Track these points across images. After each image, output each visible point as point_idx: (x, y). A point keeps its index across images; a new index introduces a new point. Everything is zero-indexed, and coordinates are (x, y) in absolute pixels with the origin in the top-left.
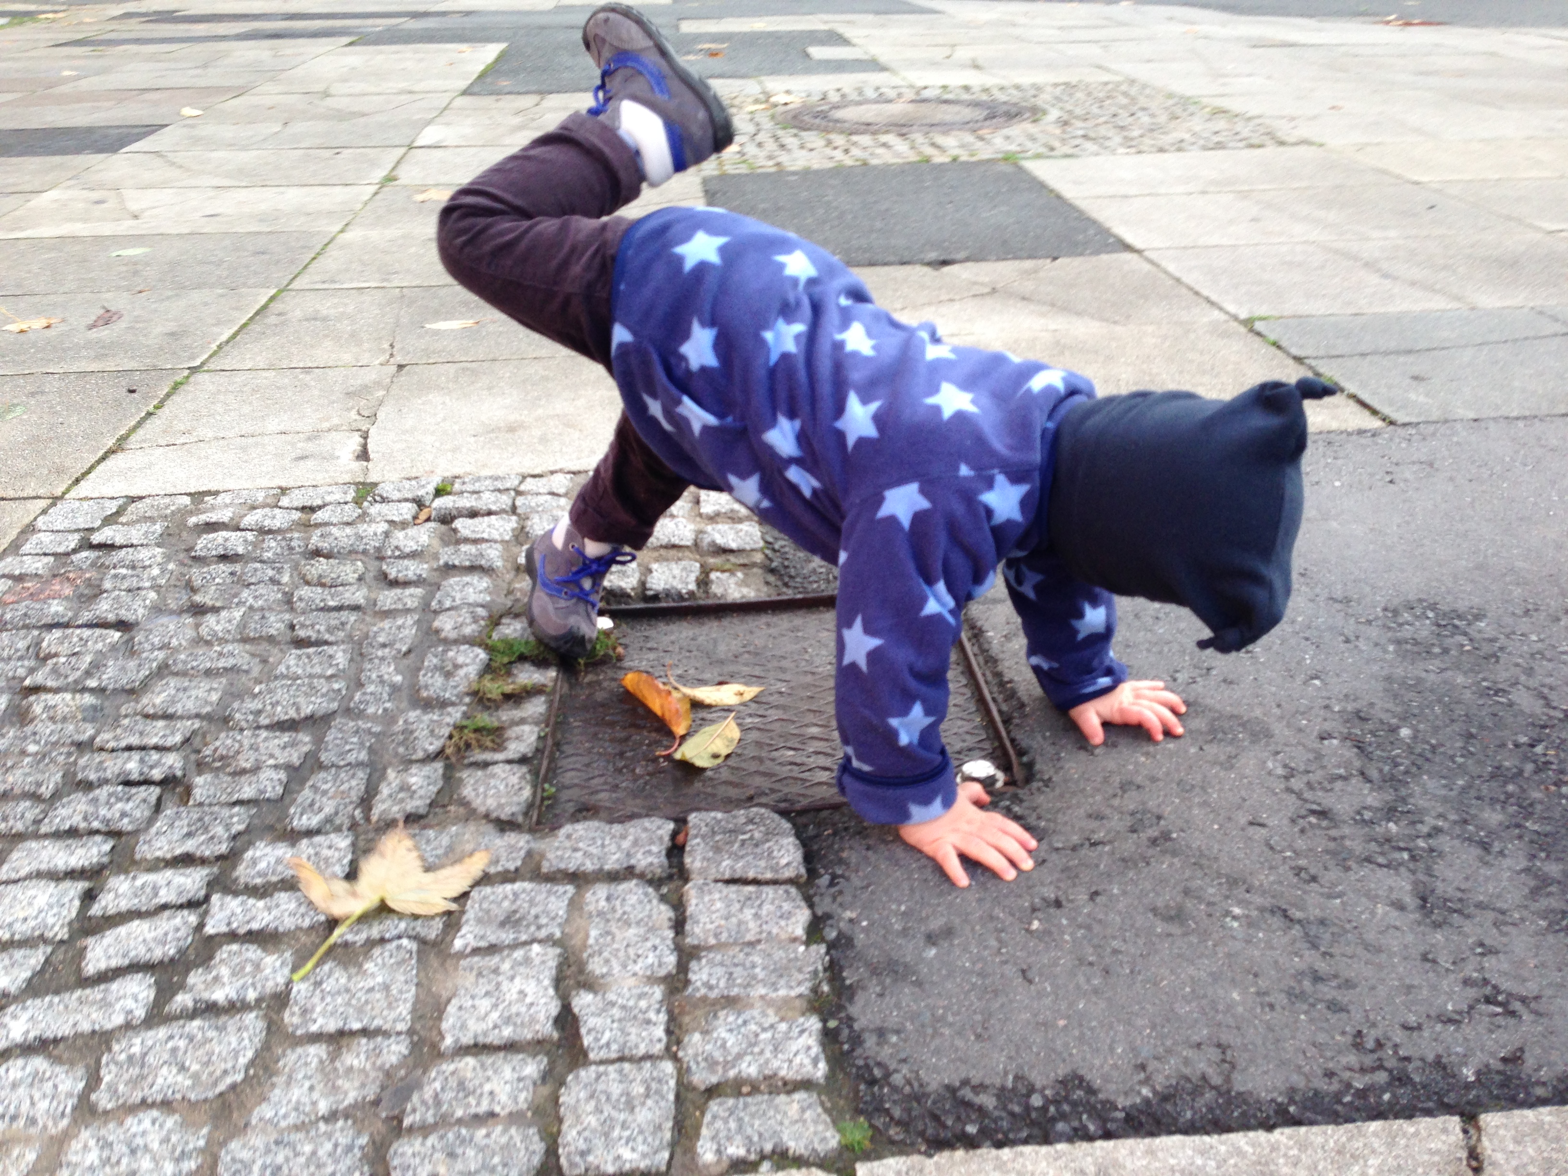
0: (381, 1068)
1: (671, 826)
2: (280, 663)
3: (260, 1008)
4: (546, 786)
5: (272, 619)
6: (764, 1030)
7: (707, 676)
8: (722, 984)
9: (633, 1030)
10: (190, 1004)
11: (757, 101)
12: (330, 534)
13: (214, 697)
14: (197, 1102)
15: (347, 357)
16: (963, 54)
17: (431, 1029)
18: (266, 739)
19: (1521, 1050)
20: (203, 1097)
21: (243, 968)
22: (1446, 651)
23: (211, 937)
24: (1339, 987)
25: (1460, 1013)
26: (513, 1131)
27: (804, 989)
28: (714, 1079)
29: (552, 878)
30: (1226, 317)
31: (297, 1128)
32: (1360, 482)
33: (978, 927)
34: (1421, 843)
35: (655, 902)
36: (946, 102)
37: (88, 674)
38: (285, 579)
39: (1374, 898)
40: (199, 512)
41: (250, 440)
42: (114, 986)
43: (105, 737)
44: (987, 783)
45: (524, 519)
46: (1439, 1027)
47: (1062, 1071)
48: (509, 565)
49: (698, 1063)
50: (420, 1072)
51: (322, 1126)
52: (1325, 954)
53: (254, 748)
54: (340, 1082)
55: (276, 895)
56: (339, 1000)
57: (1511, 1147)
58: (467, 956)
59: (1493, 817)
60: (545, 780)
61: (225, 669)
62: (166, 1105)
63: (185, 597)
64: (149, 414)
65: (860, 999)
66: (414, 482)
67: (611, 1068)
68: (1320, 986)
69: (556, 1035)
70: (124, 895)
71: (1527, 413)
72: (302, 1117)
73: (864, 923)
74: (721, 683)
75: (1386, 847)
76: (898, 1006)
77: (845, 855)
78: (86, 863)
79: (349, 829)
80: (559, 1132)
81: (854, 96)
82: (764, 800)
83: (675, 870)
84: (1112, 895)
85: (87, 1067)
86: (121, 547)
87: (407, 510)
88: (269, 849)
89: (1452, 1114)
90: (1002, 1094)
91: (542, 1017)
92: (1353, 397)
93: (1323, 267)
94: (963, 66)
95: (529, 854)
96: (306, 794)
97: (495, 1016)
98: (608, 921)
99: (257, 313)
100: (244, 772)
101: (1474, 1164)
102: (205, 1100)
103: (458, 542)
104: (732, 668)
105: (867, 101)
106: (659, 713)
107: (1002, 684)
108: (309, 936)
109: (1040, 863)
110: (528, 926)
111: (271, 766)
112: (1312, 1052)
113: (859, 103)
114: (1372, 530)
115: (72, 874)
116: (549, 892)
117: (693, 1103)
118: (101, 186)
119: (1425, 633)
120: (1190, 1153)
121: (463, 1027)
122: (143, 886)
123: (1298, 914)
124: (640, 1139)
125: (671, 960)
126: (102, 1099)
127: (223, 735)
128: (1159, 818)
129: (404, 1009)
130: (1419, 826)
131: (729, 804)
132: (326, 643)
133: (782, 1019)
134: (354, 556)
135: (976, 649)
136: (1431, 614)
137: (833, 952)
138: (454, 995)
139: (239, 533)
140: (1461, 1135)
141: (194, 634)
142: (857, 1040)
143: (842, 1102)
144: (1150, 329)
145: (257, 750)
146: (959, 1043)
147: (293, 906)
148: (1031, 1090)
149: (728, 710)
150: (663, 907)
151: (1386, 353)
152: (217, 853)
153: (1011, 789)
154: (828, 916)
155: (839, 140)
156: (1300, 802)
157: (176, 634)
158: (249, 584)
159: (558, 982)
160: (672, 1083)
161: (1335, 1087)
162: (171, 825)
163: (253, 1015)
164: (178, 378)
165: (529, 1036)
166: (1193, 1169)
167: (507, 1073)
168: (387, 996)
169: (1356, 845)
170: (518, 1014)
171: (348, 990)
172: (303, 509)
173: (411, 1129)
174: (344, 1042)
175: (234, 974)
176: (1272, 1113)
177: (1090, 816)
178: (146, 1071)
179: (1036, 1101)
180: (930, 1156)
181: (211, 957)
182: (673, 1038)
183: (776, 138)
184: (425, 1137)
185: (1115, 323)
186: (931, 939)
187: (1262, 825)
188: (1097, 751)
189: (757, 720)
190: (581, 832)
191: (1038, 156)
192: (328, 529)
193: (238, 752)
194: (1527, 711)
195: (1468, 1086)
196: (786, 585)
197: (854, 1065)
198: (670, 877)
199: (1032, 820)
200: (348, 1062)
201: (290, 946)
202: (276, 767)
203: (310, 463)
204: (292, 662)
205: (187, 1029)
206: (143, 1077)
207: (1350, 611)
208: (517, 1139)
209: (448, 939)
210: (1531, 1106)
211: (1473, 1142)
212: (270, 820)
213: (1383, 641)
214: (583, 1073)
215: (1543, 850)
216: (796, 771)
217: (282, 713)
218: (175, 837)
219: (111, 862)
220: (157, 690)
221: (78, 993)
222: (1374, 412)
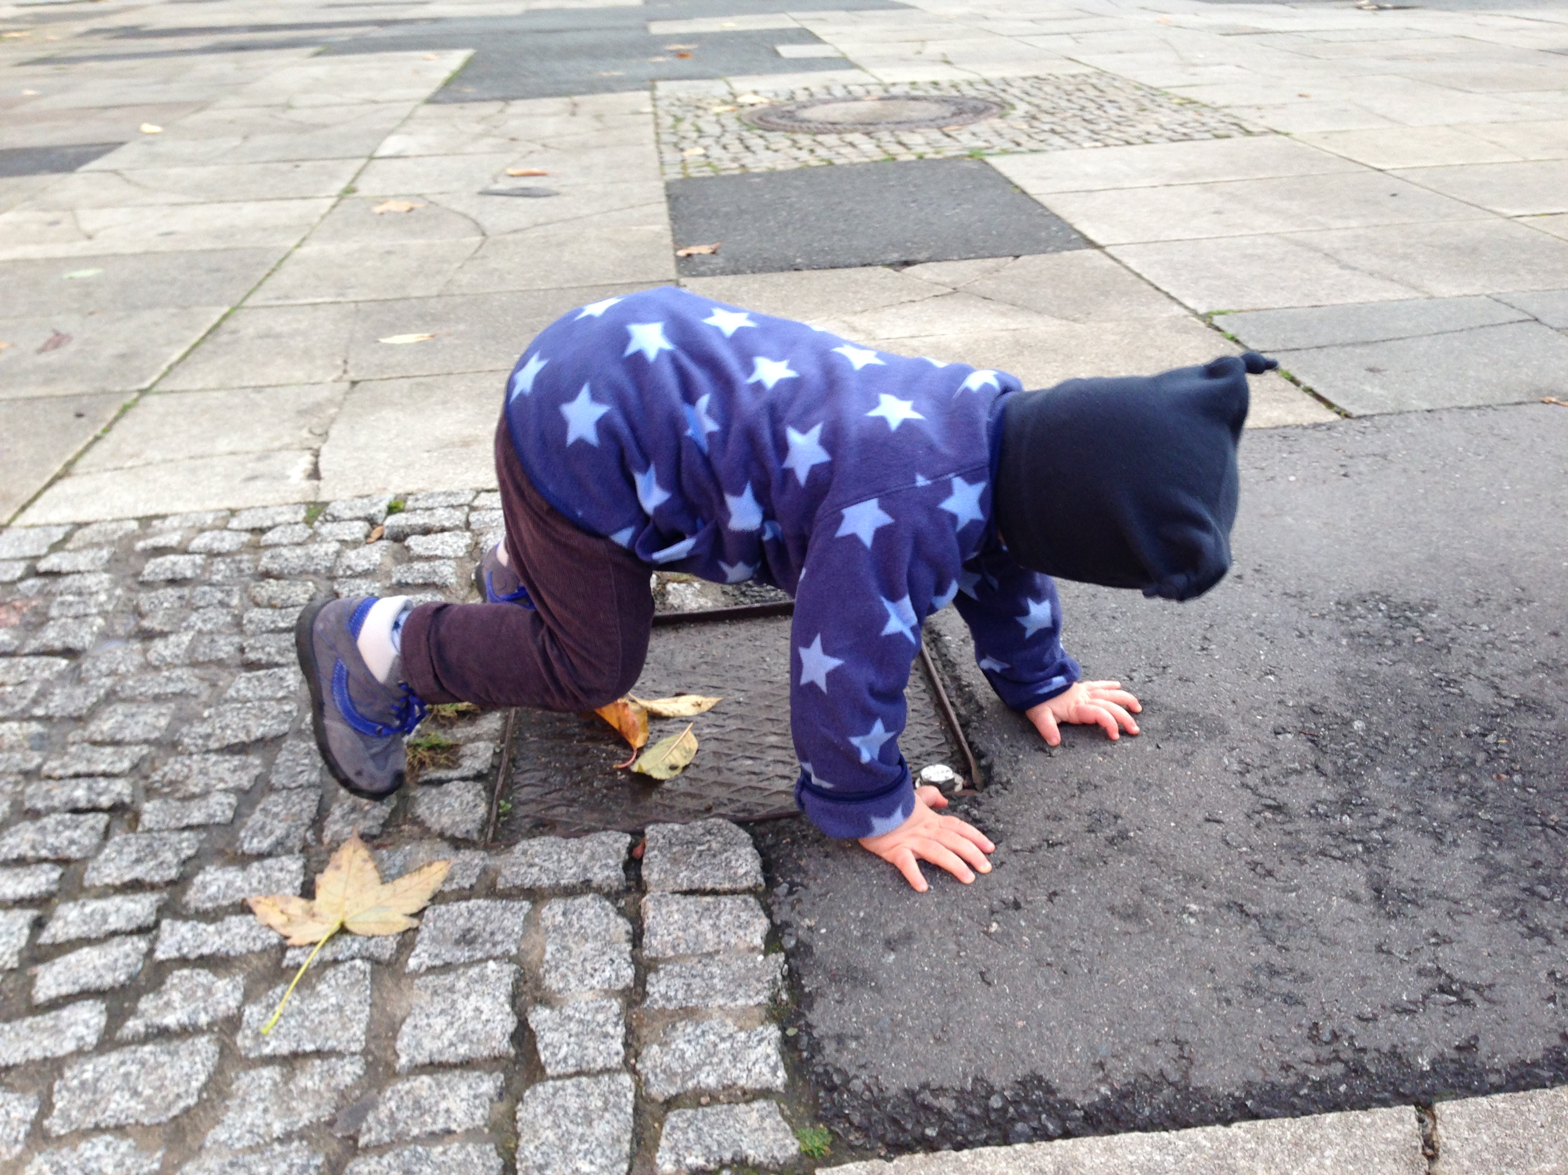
0: (336, 1089)
1: (629, 839)
2: (229, 686)
3: (213, 1032)
4: (502, 802)
5: (222, 642)
6: (723, 1040)
7: (664, 688)
8: (680, 995)
9: (591, 1044)
10: (142, 1029)
11: (724, 103)
12: (281, 555)
13: (163, 722)
14: (151, 1126)
15: (299, 375)
16: (933, 49)
17: (385, 1049)
18: (215, 764)
19: (1476, 1038)
20: (157, 1121)
21: (195, 992)
22: (1398, 643)
23: (162, 963)
24: (1295, 980)
25: (1415, 1003)
26: (470, 1147)
27: (762, 998)
28: (673, 1091)
29: (508, 895)
30: (1186, 312)
31: (251, 1149)
32: (1315, 477)
33: (937, 932)
34: (1375, 835)
35: (612, 915)
36: (915, 99)
37: (35, 702)
38: (235, 601)
39: (1329, 891)
40: (145, 536)
41: (199, 462)
42: (65, 1013)
43: (53, 766)
44: (945, 788)
45: (477, 534)
46: (1394, 1017)
47: (1021, 1072)
48: (463, 582)
49: (656, 1075)
50: (374, 1091)
51: (277, 1147)
52: (1280, 948)
53: (203, 772)
54: (294, 1104)
55: (227, 919)
56: (293, 1022)
57: (1466, 1135)
58: (422, 975)
59: (1446, 807)
60: (501, 796)
61: (174, 694)
62: (120, 1130)
63: (132, 623)
64: (97, 439)
65: (819, 1006)
66: (366, 501)
67: (568, 1083)
68: (1276, 980)
69: (512, 1051)
70: (73, 922)
71: (1481, 403)
72: (257, 1139)
73: (823, 931)
74: (678, 695)
75: (1341, 839)
76: (857, 1012)
77: (803, 863)
78: (35, 892)
79: (301, 851)
80: (517, 1146)
81: (822, 95)
82: (722, 810)
83: (632, 883)
84: (1071, 895)
85: (40, 1093)
86: (68, 574)
87: (359, 529)
88: (219, 874)
89: (1406, 1104)
90: (961, 1096)
91: (498, 1033)
92: (1310, 391)
93: (1282, 260)
94: (933, 62)
95: (485, 871)
96: (257, 817)
97: (450, 1033)
98: (565, 935)
99: (210, 332)
100: (193, 796)
101: (1429, 1152)
102: (159, 1124)
103: (411, 560)
104: (689, 679)
105: (836, 100)
106: (616, 726)
107: (960, 688)
108: (260, 958)
109: (998, 865)
110: (483, 943)
111: (220, 791)
112: (1268, 1045)
113: (825, 102)
114: (1326, 524)
115: (21, 903)
116: (504, 909)
117: (652, 1114)
118: (57, 207)
119: (1377, 626)
120: (1149, 1149)
121: (419, 1045)
122: (92, 913)
123: (1254, 909)
124: (598, 1152)
125: (628, 973)
126: (55, 1125)
127: (171, 760)
128: (1116, 817)
129: (358, 1030)
130: (1373, 818)
131: (687, 816)
132: (277, 665)
133: (741, 1029)
134: (304, 577)
135: (934, 654)
136: (1383, 607)
137: (791, 960)
138: (409, 1014)
139: (187, 557)
140: (1416, 1124)
141: (142, 660)
142: (816, 1047)
143: (802, 1110)
144: (1109, 326)
145: (206, 774)
146: (919, 1047)
147: (244, 930)
148: (991, 1091)
149: (685, 720)
150: (621, 921)
151: (1343, 345)
152: (167, 879)
153: (970, 793)
154: (787, 924)
155: (805, 140)
156: (1254, 798)
157: (124, 660)
158: (198, 608)
159: (514, 998)
160: (630, 1096)
161: (1292, 1079)
162: (120, 852)
163: (204, 1039)
164: (128, 400)
165: (485, 1053)
166: (1151, 1164)
167: (464, 1090)
168: (341, 1017)
169: (1312, 840)
170: (473, 1032)
171: (301, 1012)
172: (253, 531)
173: (366, 1149)
174: (297, 1064)
175: (185, 999)
176: (1229, 1107)
177: (1048, 817)
178: (98, 1096)
179: (996, 1102)
180: (890, 1160)
181: (162, 982)
182: (632, 1050)
183: (741, 140)
184: (381, 1157)
185: (1075, 320)
186: (890, 945)
187: (1218, 822)
188: (1055, 752)
189: (715, 730)
190: (538, 848)
191: (1005, 152)
192: (277, 550)
193: (187, 777)
194: (1479, 700)
195: (1423, 1075)
196: (743, 594)
197: (814, 1072)
198: (628, 890)
199: (990, 823)
200: (302, 1084)
201: (241, 969)
202: (226, 791)
203: (259, 483)
204: (242, 685)
205: (139, 1055)
206: (96, 1103)
207: (1304, 605)
208: (474, 1156)
209: (402, 959)
210: (1485, 1093)
211: (1428, 1131)
212: (220, 844)
213: (1336, 635)
214: (540, 1088)
215: (1494, 839)
216: (754, 781)
217: (231, 737)
218: (124, 864)
219: (60, 890)
220: (105, 716)
221: (29, 1020)
222: (1330, 405)
